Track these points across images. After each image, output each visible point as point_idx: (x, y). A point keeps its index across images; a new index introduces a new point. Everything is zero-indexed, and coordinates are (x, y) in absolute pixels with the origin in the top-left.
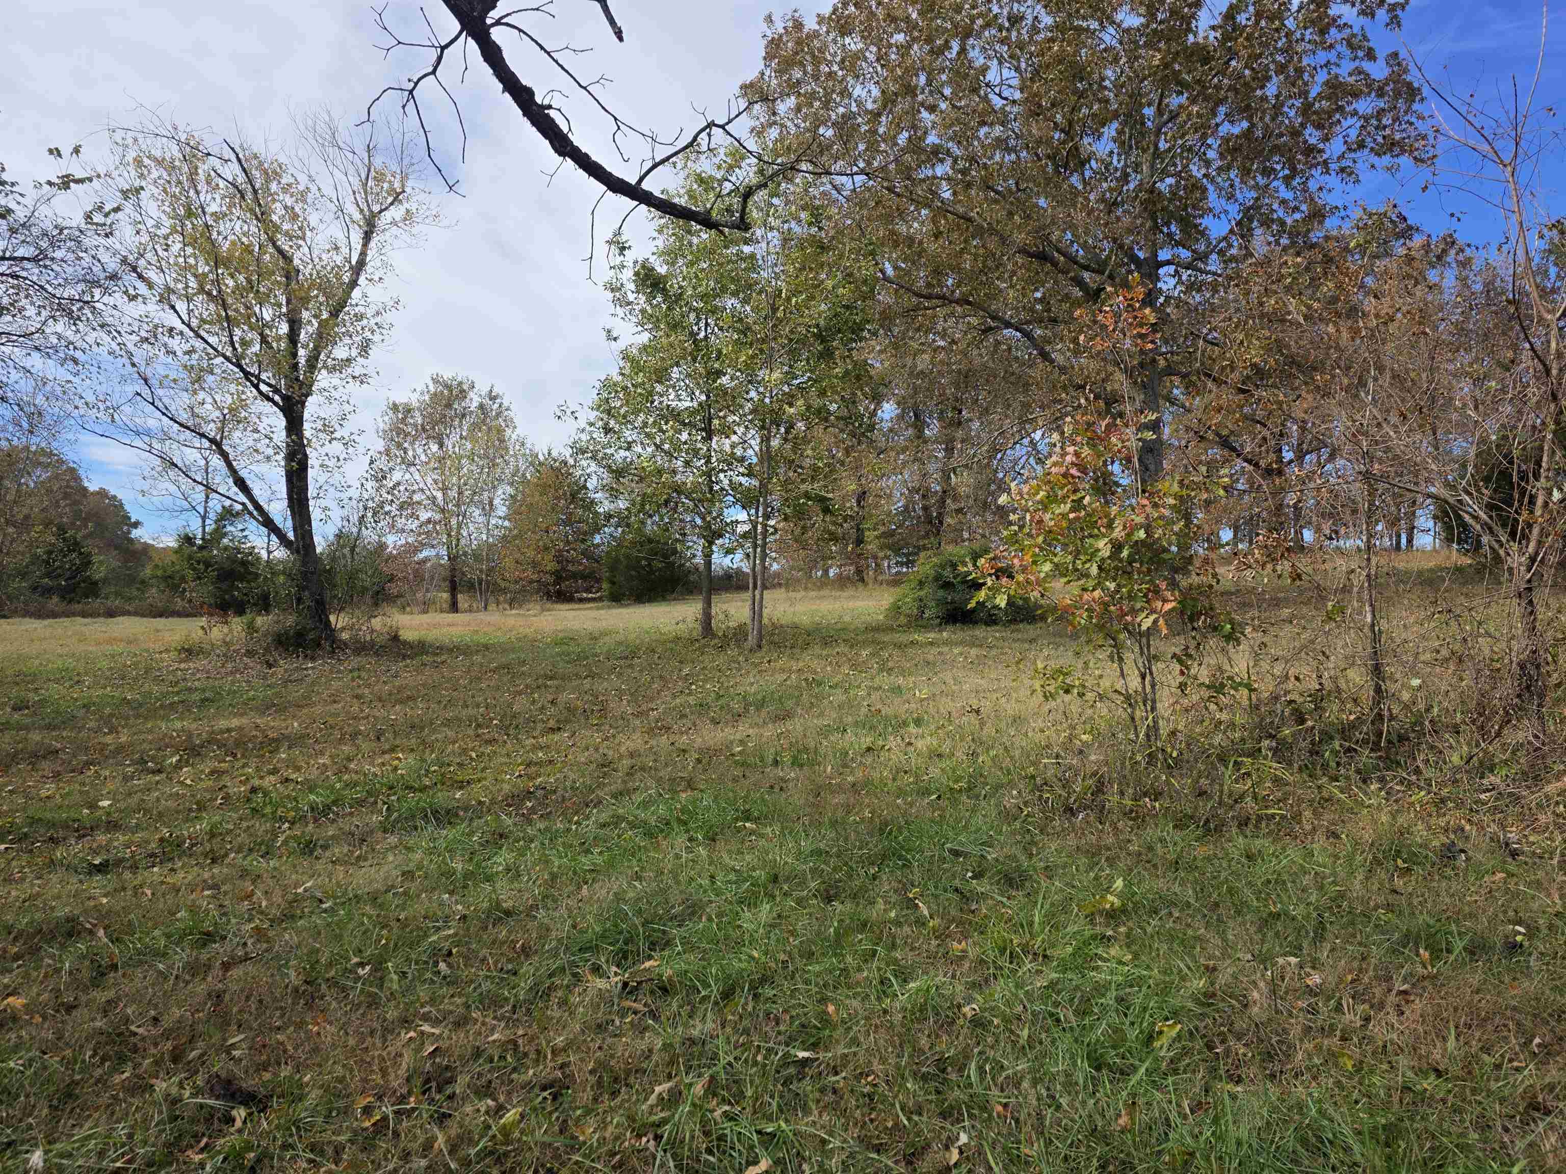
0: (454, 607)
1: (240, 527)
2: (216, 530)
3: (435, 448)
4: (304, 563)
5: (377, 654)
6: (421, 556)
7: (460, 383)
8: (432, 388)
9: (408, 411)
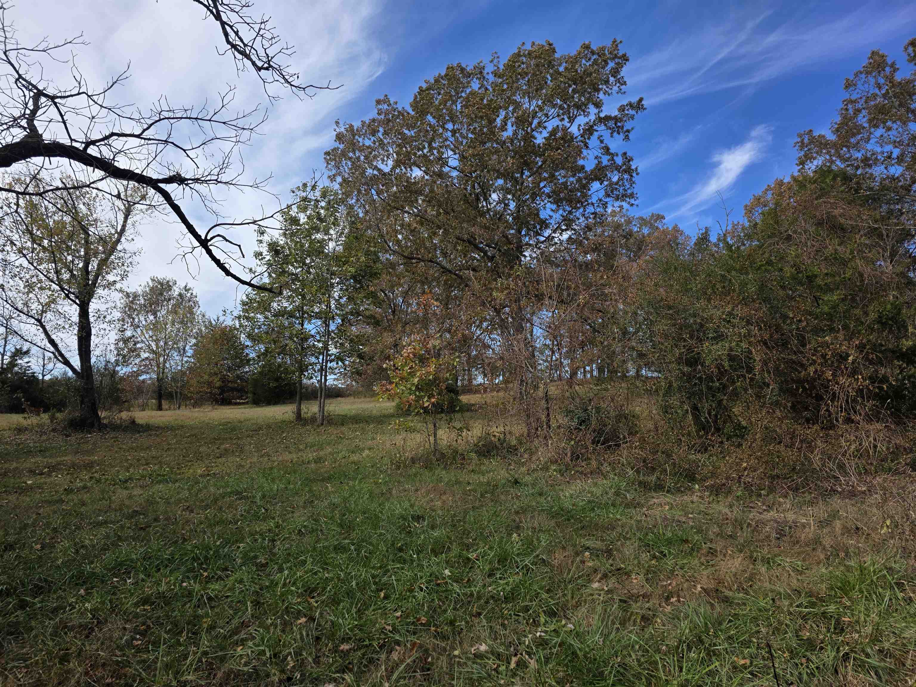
0: (160, 408)
1: (26, 360)
2: (10, 363)
3: (152, 317)
4: (86, 384)
5: (123, 430)
6: (141, 378)
7: (168, 282)
8: (151, 284)
9: (136, 296)
